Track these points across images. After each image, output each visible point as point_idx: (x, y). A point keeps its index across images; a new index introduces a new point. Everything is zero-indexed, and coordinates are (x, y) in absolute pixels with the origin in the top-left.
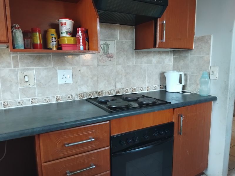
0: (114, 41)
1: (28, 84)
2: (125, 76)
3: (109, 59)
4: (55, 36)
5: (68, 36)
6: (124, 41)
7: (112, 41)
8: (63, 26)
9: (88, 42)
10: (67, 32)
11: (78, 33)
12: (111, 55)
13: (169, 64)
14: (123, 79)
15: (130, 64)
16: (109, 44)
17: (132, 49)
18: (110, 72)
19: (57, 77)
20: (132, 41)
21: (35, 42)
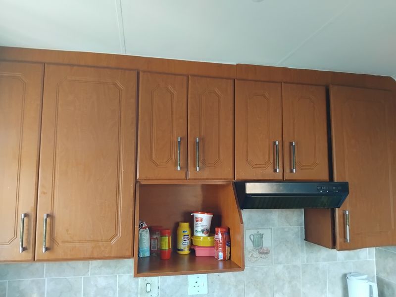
0: (270, 229)
1: (150, 294)
2: (290, 282)
3: (263, 255)
4: (188, 232)
5: (204, 235)
6: (286, 228)
7: (267, 229)
8: (199, 222)
9: (230, 246)
10: (203, 231)
11: (217, 234)
12: (265, 249)
13: (368, 259)
14: (286, 286)
15: (298, 262)
16: (263, 235)
17: (300, 239)
18: (264, 276)
19: (187, 285)
20: (300, 227)
21: (163, 248)
